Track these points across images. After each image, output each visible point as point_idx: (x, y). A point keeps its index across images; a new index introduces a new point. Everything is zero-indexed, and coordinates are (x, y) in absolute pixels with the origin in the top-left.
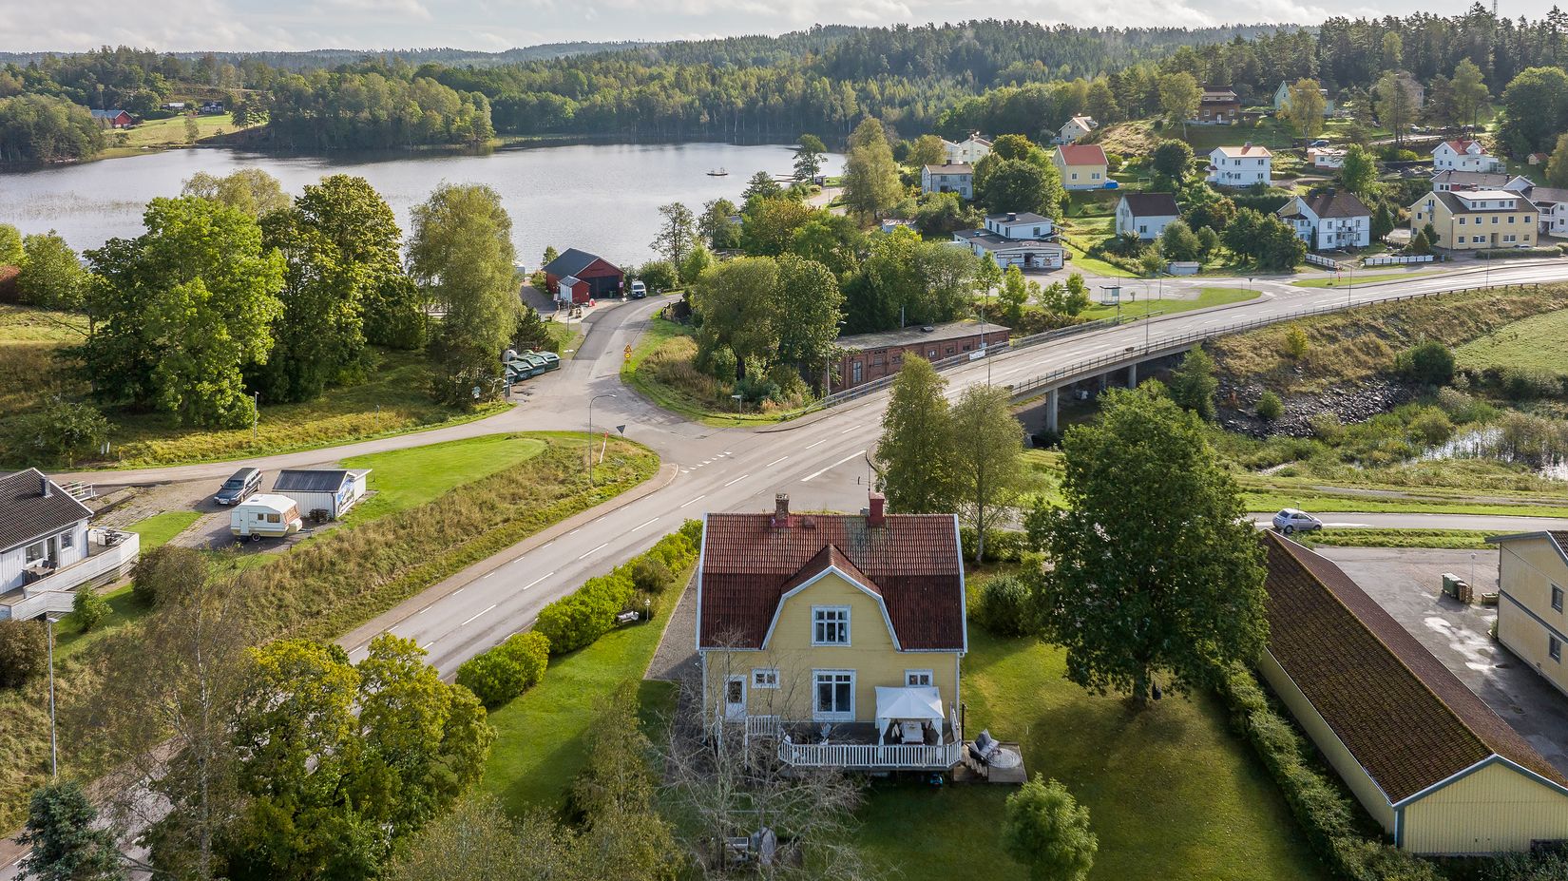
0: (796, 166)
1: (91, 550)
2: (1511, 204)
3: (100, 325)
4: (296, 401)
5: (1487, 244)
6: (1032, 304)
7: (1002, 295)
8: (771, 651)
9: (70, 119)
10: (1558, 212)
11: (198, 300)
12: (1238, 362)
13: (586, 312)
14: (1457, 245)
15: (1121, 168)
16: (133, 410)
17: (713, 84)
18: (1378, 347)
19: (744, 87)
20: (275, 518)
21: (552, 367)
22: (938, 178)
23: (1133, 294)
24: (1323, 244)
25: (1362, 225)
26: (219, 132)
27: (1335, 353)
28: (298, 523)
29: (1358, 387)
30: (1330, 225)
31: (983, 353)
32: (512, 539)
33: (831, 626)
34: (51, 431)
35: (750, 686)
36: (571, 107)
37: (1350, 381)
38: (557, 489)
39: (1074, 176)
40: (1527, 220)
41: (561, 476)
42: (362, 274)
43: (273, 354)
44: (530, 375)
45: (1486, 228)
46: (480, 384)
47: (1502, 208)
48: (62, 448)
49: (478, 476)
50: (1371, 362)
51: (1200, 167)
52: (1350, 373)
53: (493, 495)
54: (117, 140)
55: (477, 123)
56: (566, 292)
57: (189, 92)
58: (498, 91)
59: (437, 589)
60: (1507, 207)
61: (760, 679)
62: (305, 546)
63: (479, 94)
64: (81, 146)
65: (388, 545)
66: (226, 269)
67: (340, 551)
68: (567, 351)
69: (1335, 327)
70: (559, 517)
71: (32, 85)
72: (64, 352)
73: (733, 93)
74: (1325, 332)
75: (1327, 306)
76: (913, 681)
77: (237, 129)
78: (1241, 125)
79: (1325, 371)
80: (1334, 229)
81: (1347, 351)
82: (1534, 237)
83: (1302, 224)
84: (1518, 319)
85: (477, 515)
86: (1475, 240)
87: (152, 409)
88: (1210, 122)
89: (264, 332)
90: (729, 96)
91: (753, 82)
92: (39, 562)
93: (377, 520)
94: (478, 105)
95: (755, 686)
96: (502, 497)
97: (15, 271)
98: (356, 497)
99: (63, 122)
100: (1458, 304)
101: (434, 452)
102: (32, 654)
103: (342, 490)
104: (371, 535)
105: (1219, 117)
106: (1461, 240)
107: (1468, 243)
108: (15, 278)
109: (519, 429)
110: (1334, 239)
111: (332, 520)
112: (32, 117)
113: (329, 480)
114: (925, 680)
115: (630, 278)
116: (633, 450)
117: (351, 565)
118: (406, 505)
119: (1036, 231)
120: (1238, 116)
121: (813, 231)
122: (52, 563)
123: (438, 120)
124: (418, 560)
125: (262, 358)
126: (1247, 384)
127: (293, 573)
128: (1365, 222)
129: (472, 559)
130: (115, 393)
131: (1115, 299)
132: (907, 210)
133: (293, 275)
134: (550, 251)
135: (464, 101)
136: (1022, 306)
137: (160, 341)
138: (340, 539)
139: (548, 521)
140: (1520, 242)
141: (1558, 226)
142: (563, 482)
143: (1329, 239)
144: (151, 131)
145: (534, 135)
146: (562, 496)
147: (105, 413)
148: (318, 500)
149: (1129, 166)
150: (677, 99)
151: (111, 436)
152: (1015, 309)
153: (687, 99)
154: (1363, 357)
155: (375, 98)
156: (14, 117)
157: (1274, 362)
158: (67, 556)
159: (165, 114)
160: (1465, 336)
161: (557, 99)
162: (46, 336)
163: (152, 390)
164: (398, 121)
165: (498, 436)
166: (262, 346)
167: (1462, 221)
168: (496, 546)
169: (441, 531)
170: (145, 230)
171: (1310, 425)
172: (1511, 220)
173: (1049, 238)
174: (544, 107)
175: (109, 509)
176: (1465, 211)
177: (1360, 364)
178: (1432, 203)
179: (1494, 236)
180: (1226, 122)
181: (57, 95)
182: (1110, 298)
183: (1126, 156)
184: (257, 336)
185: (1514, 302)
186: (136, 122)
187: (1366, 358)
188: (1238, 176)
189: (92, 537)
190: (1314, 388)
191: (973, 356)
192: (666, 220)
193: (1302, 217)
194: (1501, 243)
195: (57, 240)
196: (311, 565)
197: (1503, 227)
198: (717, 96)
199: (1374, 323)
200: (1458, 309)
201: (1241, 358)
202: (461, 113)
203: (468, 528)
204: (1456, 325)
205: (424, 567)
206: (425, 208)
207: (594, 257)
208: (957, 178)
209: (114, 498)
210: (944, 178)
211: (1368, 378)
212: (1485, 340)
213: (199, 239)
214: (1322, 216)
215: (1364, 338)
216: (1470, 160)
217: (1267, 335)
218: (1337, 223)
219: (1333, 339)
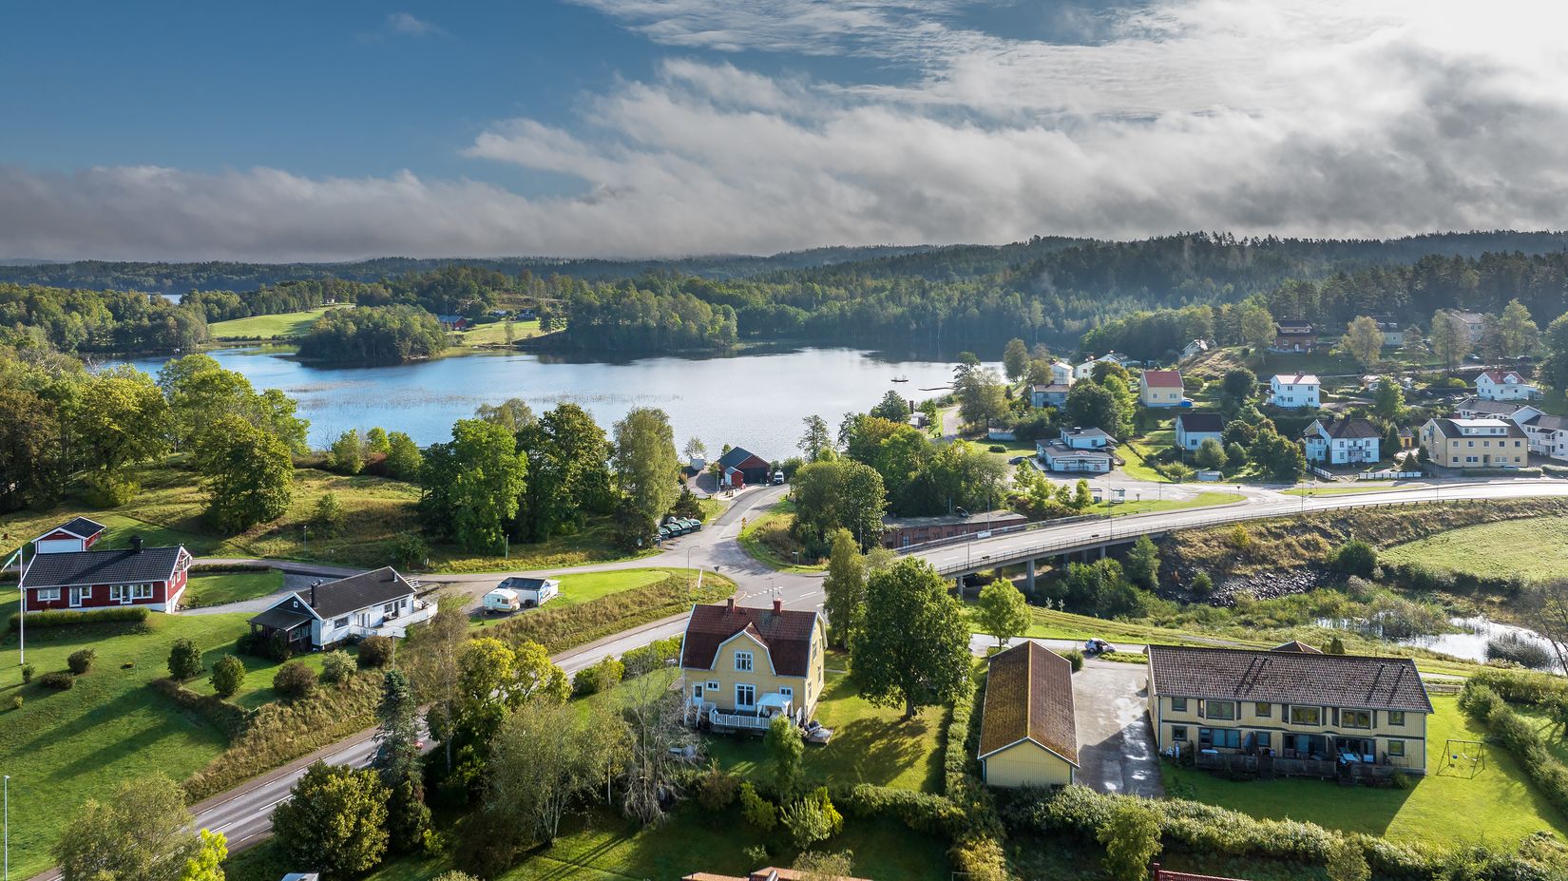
0: (956, 377)
1: (414, 610)
2: (1502, 431)
3: (426, 492)
4: (533, 542)
5: (1480, 463)
6: (1051, 500)
7: (1032, 493)
8: (715, 671)
9: (422, 326)
10: (1557, 437)
11: (479, 481)
12: (1188, 549)
13: (737, 493)
14: (1451, 464)
15: (1202, 390)
16: (443, 542)
17: (923, 297)
18: (1317, 544)
19: (949, 300)
20: (505, 601)
21: (695, 529)
22: (1041, 395)
23: (1138, 495)
24: (1336, 459)
25: (1373, 445)
26: (530, 335)
27: (1277, 547)
28: (518, 606)
29: (1289, 573)
30: (1342, 444)
31: (989, 534)
32: (634, 625)
33: (744, 662)
34: (398, 550)
35: (706, 689)
36: (803, 316)
37: (1282, 568)
38: (668, 601)
39: (1155, 396)
40: (1517, 444)
41: (673, 594)
42: (574, 467)
43: (520, 513)
44: (680, 533)
45: (1479, 449)
46: (642, 537)
47: (1493, 434)
48: (404, 560)
49: (623, 590)
50: (1307, 554)
51: (1263, 389)
52: (1284, 562)
53: (629, 601)
54: (455, 341)
55: (725, 332)
56: (728, 478)
57: (511, 301)
58: (745, 303)
59: (584, 647)
60: (1498, 433)
61: (710, 686)
62: (519, 616)
63: (729, 306)
64: (429, 345)
65: (564, 621)
66: (495, 464)
67: (537, 621)
68: (710, 519)
69: (1285, 528)
70: (664, 616)
71: (397, 295)
72: (408, 507)
73: (938, 305)
74: (1273, 530)
75: (1285, 511)
76: (783, 692)
77: (544, 334)
78: (1314, 353)
79: (1263, 560)
80: (1346, 447)
81: (1289, 546)
82: (1524, 460)
83: (1320, 443)
84: (1458, 527)
85: (616, 611)
86: (1469, 460)
87: (451, 542)
88: (1289, 351)
89: (513, 500)
90: (934, 308)
91: (957, 294)
92: (390, 613)
93: (560, 608)
94: (727, 316)
95: (708, 689)
96: (634, 602)
97: (384, 457)
98: (552, 595)
99: (418, 328)
100: (1404, 513)
101: (604, 576)
102: (386, 652)
103: (541, 590)
104: (555, 615)
105: (1297, 346)
106: (1455, 459)
107: (1462, 463)
108: (382, 461)
109: (657, 566)
110: (1346, 455)
111: (536, 606)
112: (396, 325)
113: (536, 584)
114: (789, 692)
115: (776, 469)
116: (724, 582)
117: (542, 629)
118: (578, 602)
119: (1094, 443)
120: (1313, 346)
121: (895, 442)
122: (396, 614)
123: (694, 328)
124: (579, 631)
125: (512, 515)
126: (1190, 566)
127: (512, 630)
128: (1375, 442)
129: (609, 633)
130: (432, 533)
131: (1121, 498)
132: (1009, 421)
133: (533, 467)
134: (726, 447)
135: (715, 312)
136: (1046, 501)
137: (458, 503)
138: (538, 615)
139: (657, 618)
140: (1510, 463)
141: (1558, 449)
142: (673, 597)
143: (1342, 454)
144: (481, 335)
145: (772, 340)
146: (669, 605)
147: (428, 543)
148: (529, 594)
149: (1209, 388)
150: (890, 310)
151: (431, 556)
152: (1040, 504)
153: (898, 311)
154: (1301, 550)
155: (646, 309)
156: (385, 325)
157: (1219, 552)
158: (403, 611)
159: (494, 318)
160: (1401, 538)
161: (792, 310)
162: (399, 497)
163: (452, 531)
164: (662, 328)
165: (645, 569)
166: (512, 509)
167: (1455, 444)
168: (624, 628)
169: (595, 616)
170: (453, 438)
171: (1233, 599)
172: (1502, 444)
173: (1104, 448)
174: (781, 316)
175: (425, 594)
176: (1459, 435)
177: (1296, 556)
178: (1432, 428)
179: (1486, 458)
180: (1302, 350)
181: (414, 304)
182: (1117, 497)
183: (1208, 378)
184: (510, 502)
185: (1459, 513)
186: (470, 326)
187: (1304, 552)
188: (1290, 399)
189: (415, 605)
190: (1248, 573)
191: (979, 536)
192: (807, 427)
193: (1319, 437)
194: (1493, 463)
195: (407, 439)
196: (521, 627)
197: (1494, 448)
198: (924, 308)
199: (1321, 525)
200: (1403, 517)
201: (1191, 546)
202: (713, 322)
203: (608, 617)
204: (1396, 529)
205: (582, 635)
206: (623, 423)
207: (749, 454)
208: (1057, 395)
209: (428, 588)
210: (1046, 395)
211: (1300, 567)
212: (1421, 542)
213: (480, 445)
214: (1334, 437)
215: (1308, 537)
216: (1508, 388)
217: (1217, 532)
218: (1348, 443)
219: (1278, 536)
